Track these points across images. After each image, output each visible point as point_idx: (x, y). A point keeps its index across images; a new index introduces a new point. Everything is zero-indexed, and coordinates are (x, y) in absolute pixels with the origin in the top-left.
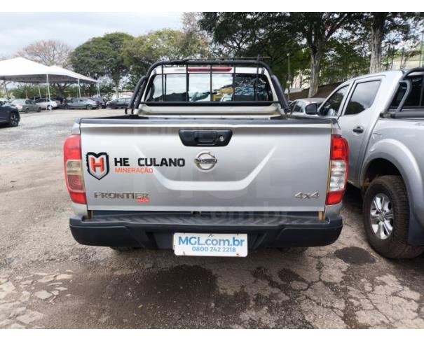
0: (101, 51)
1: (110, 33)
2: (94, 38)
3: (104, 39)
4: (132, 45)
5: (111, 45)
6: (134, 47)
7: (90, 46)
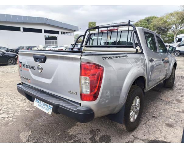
0: (143, 25)
1: (148, 17)
2: (140, 20)
3: (144, 20)
4: (157, 21)
5: (148, 22)
6: (157, 22)
7: (138, 24)
